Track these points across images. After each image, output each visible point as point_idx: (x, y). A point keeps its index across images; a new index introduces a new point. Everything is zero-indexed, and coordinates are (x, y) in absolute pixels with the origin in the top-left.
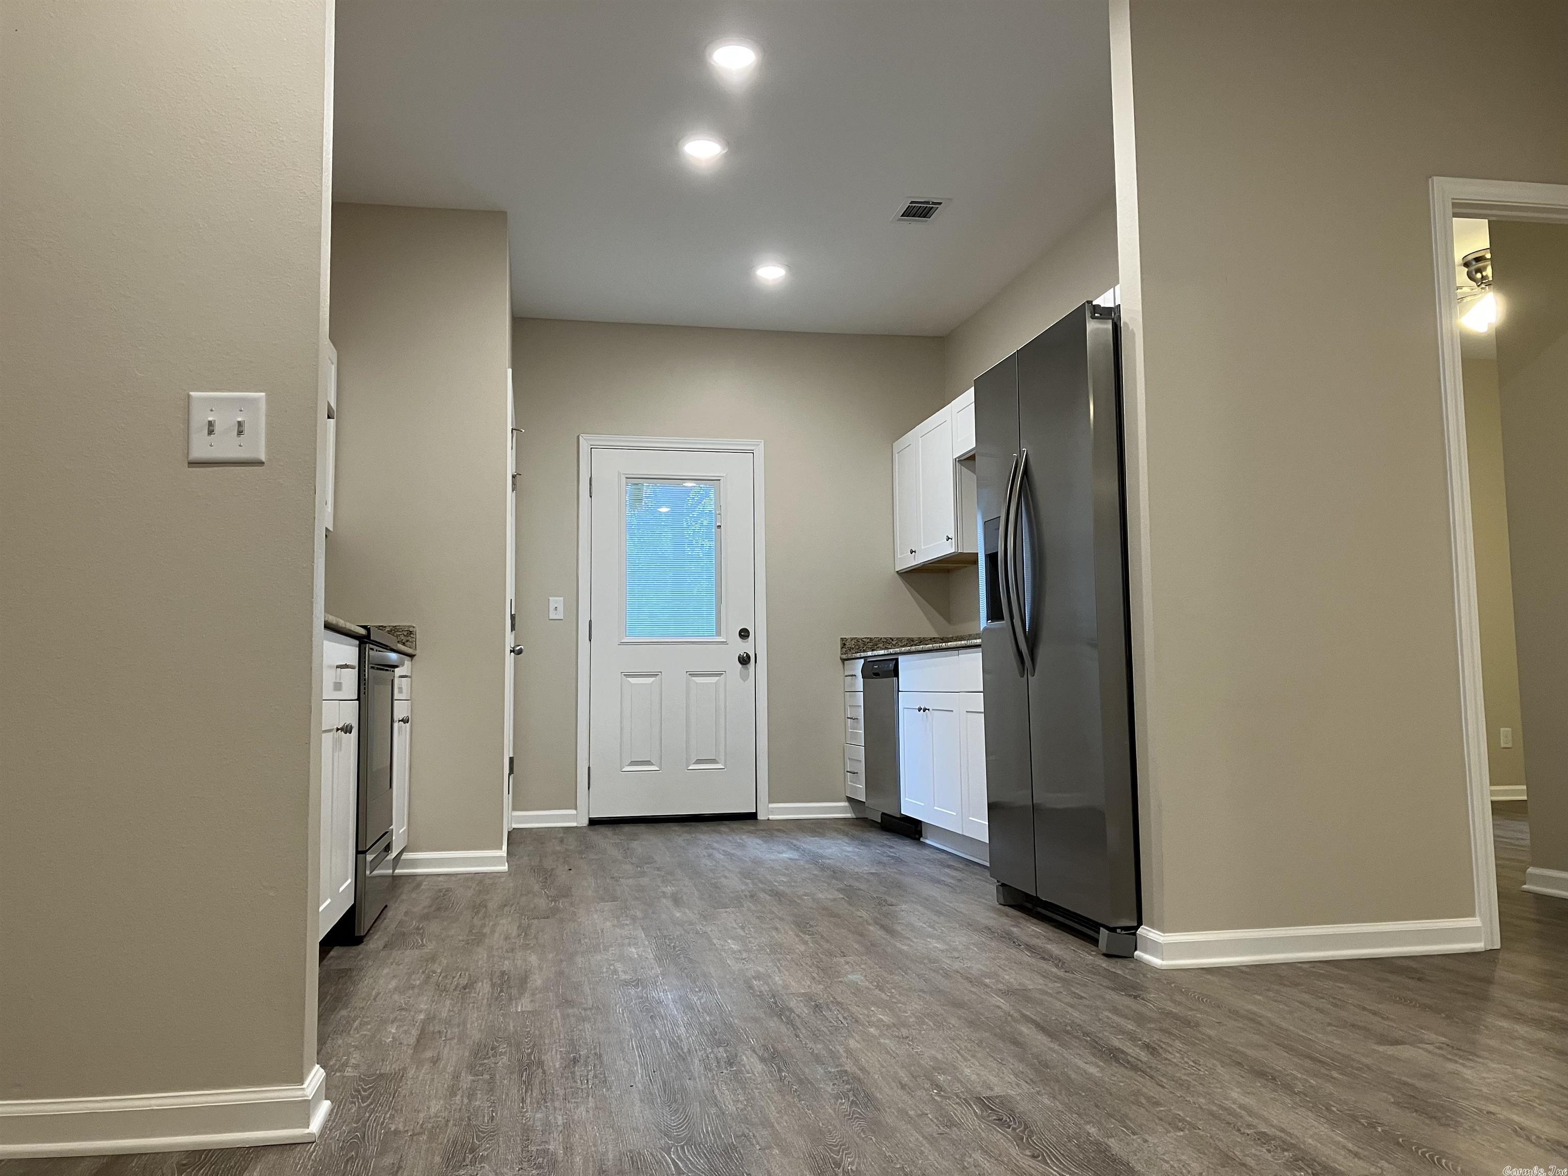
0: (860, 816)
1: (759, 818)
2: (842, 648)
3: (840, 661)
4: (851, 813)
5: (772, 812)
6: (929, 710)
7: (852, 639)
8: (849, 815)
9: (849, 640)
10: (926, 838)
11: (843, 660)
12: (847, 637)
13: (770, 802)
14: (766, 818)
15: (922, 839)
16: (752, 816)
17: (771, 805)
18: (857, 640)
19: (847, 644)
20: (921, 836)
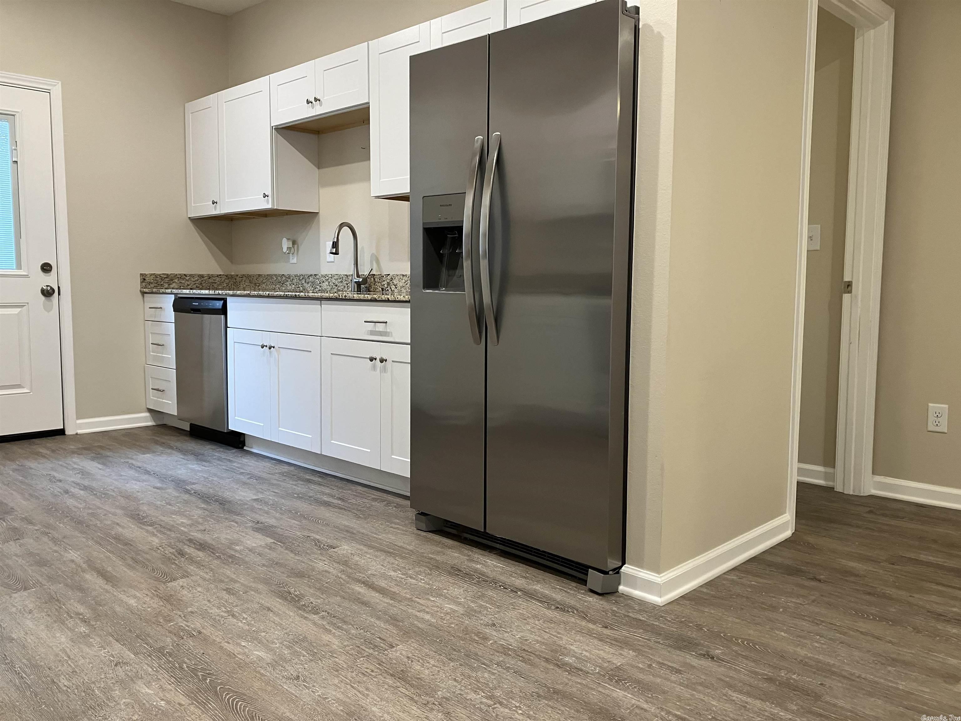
0: (159, 423)
1: (67, 433)
2: (141, 282)
3: (140, 293)
4: (152, 422)
5: (81, 426)
6: (274, 347)
7: (151, 275)
8: (150, 423)
9: (149, 276)
10: (252, 448)
11: (143, 293)
12: (146, 273)
13: (78, 418)
14: (74, 433)
15: (245, 448)
16: (61, 432)
17: (79, 421)
18: (156, 276)
19: (147, 279)
20: (244, 445)
